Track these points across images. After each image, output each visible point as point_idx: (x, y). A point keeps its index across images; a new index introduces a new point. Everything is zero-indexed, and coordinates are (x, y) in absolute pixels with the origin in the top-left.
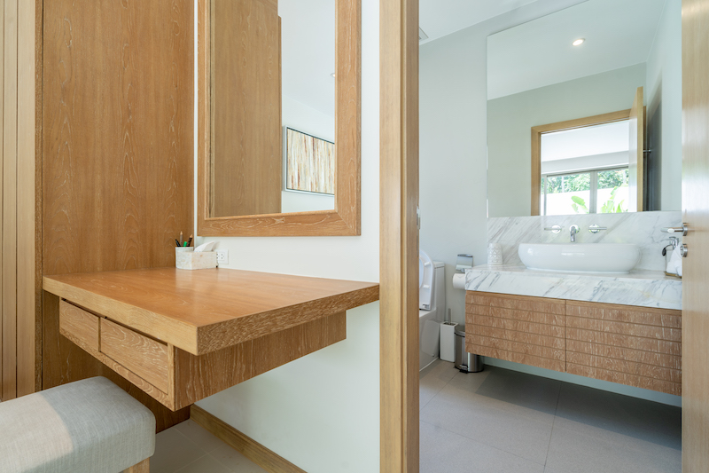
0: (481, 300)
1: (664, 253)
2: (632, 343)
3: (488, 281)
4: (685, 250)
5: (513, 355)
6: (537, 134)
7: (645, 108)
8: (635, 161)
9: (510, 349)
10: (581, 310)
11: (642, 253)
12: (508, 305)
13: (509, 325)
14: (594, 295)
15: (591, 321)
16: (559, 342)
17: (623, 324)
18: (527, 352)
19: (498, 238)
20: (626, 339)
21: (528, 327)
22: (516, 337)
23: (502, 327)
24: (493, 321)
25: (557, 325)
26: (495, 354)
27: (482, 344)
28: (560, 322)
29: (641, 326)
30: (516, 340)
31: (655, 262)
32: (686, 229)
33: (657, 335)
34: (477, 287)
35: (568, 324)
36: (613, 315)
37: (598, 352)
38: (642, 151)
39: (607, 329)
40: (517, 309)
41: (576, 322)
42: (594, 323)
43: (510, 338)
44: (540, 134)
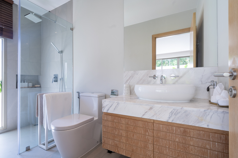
0: (110, 118)
1: (208, 89)
2: (192, 150)
3: (113, 107)
4: (234, 92)
5: (126, 152)
6: (154, 38)
7: (196, 27)
8: (193, 54)
9: (124, 148)
10: (162, 127)
11: (197, 89)
12: (123, 121)
13: (124, 134)
14: (169, 118)
15: (168, 134)
16: (150, 146)
17: (186, 137)
18: (133, 151)
19: (129, 82)
20: (188, 147)
21: (133, 136)
22: (127, 141)
23: (120, 134)
24: (116, 130)
25: (149, 136)
26: (117, 150)
27: (110, 144)
28: (151, 134)
29: (197, 140)
30: (127, 143)
31: (203, 95)
32: (235, 74)
33: (207, 146)
34: (108, 110)
35: (155, 135)
36: (181, 131)
37: (172, 154)
38: (195, 44)
39: (177, 140)
40: (128, 124)
41: (159, 134)
42: (169, 135)
43: (124, 141)
44: (155, 38)
